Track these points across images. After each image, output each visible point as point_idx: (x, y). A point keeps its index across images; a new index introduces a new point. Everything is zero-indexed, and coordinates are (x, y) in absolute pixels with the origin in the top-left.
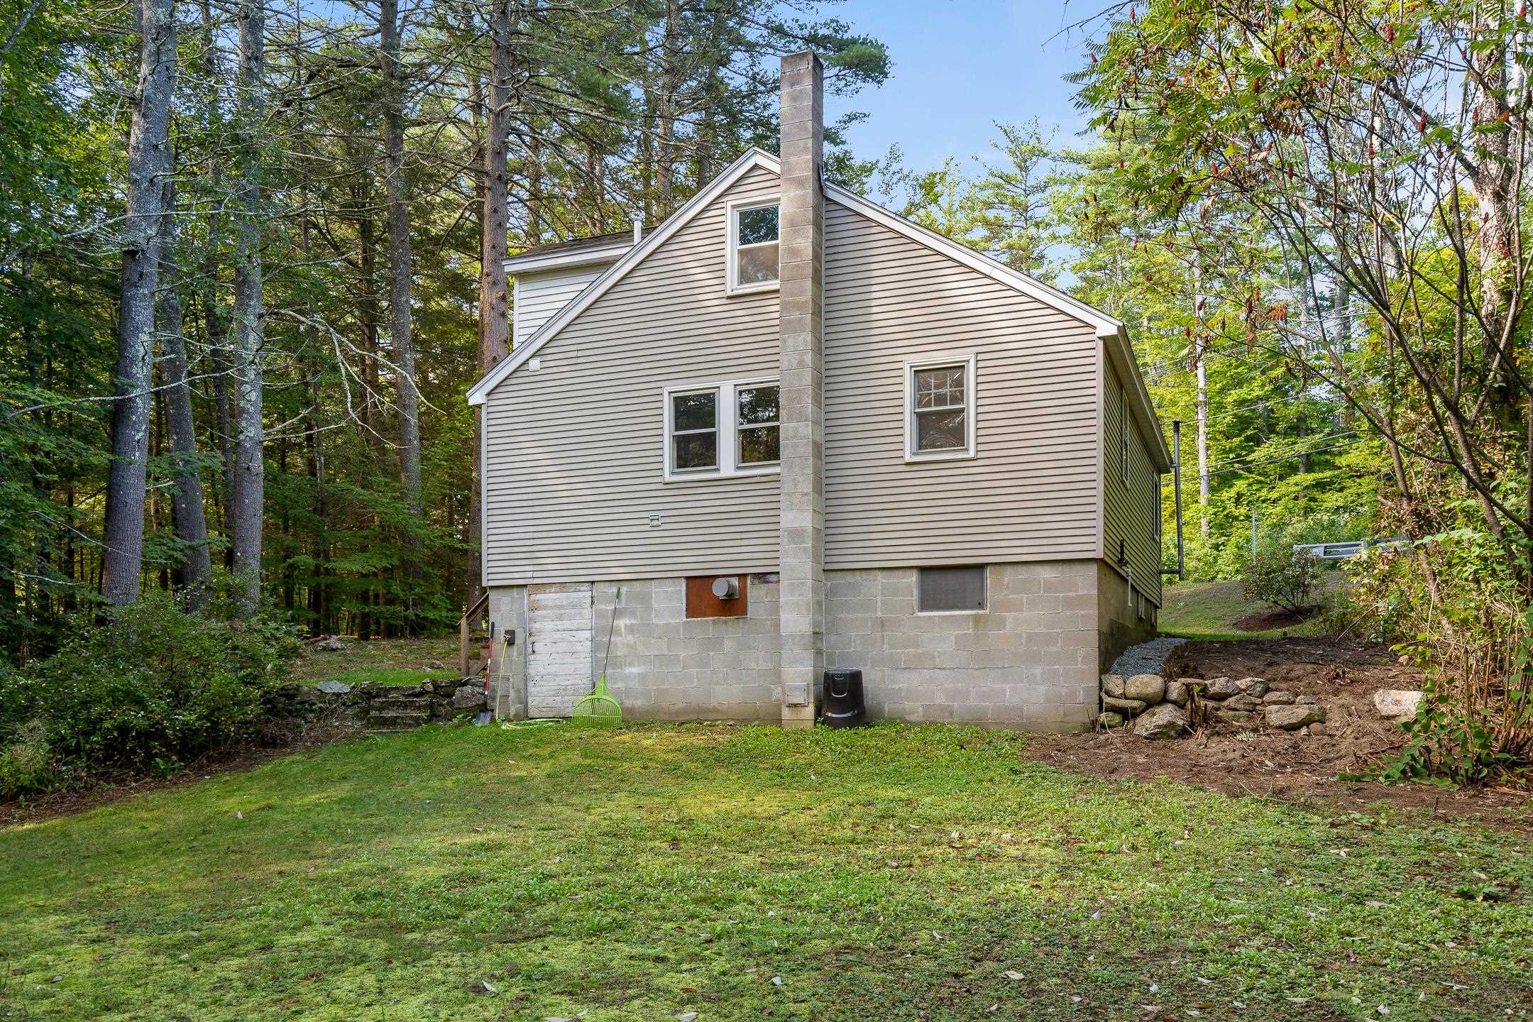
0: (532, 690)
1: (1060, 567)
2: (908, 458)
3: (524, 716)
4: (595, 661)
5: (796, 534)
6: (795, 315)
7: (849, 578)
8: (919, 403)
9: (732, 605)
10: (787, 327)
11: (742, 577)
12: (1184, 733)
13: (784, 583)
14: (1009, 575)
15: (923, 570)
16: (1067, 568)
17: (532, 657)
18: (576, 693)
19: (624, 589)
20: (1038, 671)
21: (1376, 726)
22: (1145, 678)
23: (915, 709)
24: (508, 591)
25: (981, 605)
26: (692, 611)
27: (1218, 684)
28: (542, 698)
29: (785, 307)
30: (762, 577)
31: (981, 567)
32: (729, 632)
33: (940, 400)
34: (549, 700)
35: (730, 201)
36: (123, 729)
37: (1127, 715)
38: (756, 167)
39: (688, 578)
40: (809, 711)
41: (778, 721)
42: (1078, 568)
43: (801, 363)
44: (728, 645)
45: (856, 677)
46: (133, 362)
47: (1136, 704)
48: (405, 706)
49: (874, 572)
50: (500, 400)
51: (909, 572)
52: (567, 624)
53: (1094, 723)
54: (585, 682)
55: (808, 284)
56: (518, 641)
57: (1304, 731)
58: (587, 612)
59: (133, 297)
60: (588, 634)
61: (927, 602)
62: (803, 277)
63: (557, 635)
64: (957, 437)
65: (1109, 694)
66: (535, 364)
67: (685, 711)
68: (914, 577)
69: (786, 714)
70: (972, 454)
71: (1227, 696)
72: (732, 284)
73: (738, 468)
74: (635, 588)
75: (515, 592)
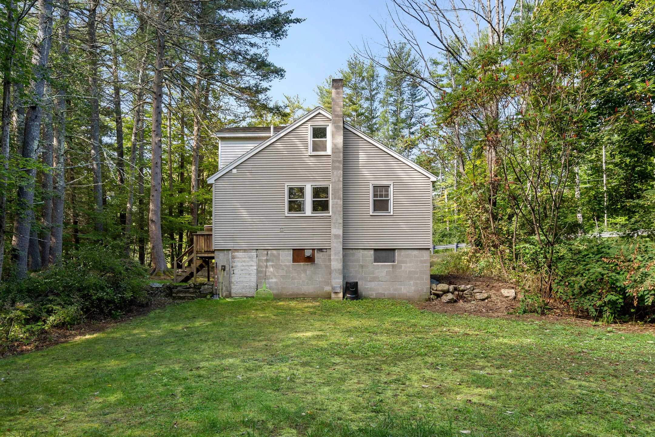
0: (233, 287)
1: (418, 251)
2: (371, 214)
3: (229, 296)
4: (258, 278)
5: (336, 236)
6: (337, 164)
7: (351, 251)
8: (375, 195)
9: (310, 259)
10: (334, 168)
11: (313, 250)
12: (455, 301)
13: (332, 252)
14: (403, 253)
15: (375, 250)
16: (421, 251)
17: (233, 275)
18: (250, 288)
19: (269, 252)
20: (412, 283)
21: (504, 299)
22: (444, 285)
23: (374, 294)
24: (222, 252)
25: (394, 262)
26: (294, 260)
27: (462, 287)
28: (236, 289)
29: (333, 161)
30: (320, 250)
31: (394, 250)
32: (309, 268)
33: (381, 196)
34: (240, 291)
35: (309, 124)
36: (100, 300)
37: (438, 296)
38: (319, 113)
39: (293, 249)
40: (341, 295)
41: (330, 298)
42: (424, 251)
43: (339, 180)
44: (308, 272)
45: (356, 284)
46: (31, 151)
47: (441, 293)
48: (185, 292)
49: (359, 251)
50: (220, 184)
51: (371, 250)
52: (247, 264)
53: (429, 299)
54: (254, 284)
55: (342, 155)
56: (227, 269)
57: (486, 301)
58: (255, 259)
59: (32, 125)
60: (255, 268)
61: (376, 260)
62: (340, 152)
63: (243, 268)
64: (386, 209)
65: (433, 290)
66: (235, 171)
67: (291, 295)
68: (372, 252)
69: (333, 295)
70: (392, 214)
71: (465, 290)
72: (310, 152)
73: (312, 213)
74: (275, 252)
75: (225, 251)
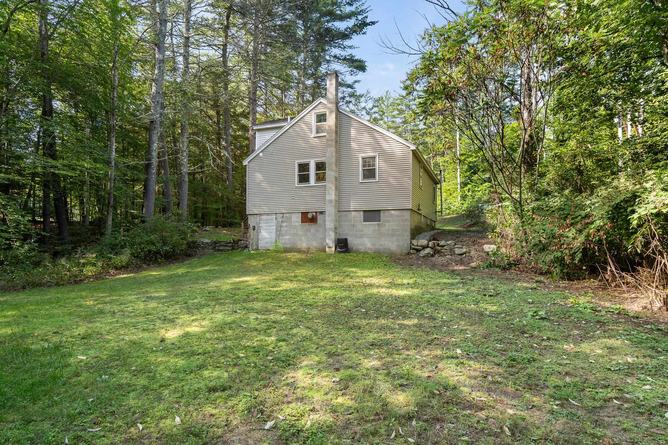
0: (260, 242)
1: (400, 211)
2: (360, 181)
3: (257, 249)
4: (277, 235)
5: (330, 201)
6: (331, 143)
7: (344, 213)
8: (364, 166)
9: (313, 220)
10: (328, 146)
11: (316, 212)
12: (432, 256)
13: (327, 214)
14: (387, 213)
15: (364, 211)
16: (402, 211)
17: (260, 233)
18: (271, 243)
19: (285, 215)
20: (394, 239)
21: (483, 254)
22: (423, 241)
23: (362, 249)
24: (253, 216)
25: (379, 221)
26: (303, 221)
27: (442, 243)
28: (262, 245)
29: (328, 140)
30: (321, 213)
31: (380, 211)
32: (313, 228)
33: (369, 166)
34: (264, 245)
35: (314, 112)
36: (150, 251)
37: (418, 251)
38: (321, 103)
39: (302, 213)
40: (334, 248)
41: (325, 251)
42: (405, 211)
43: (332, 156)
44: (312, 231)
45: (346, 240)
46: (152, 151)
47: (420, 248)
48: (225, 246)
49: (350, 213)
50: (252, 164)
51: (360, 212)
52: (269, 224)
53: (409, 253)
54: (274, 240)
55: (334, 134)
56: (256, 229)
57: (464, 255)
58: (275, 221)
59: (153, 133)
60: (275, 227)
61: (365, 220)
62: (333, 132)
63: (267, 228)
64: (374, 176)
65: (413, 245)
66: (261, 154)
67: (300, 248)
68: (362, 213)
69: (327, 249)
70: (377, 180)
71: (445, 246)
72: (314, 134)
73: (315, 183)
74: (287, 215)
75: (255, 216)
